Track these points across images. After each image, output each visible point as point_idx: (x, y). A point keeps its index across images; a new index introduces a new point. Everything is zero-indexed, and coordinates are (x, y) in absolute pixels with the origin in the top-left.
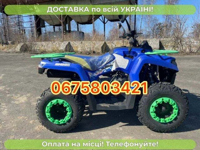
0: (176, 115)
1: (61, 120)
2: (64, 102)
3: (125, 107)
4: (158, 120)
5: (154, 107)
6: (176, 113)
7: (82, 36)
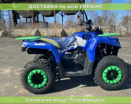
0: (121, 78)
1: (39, 85)
2: (41, 72)
3: (85, 73)
4: (108, 82)
5: (105, 73)
6: (121, 77)
7: (47, 25)
